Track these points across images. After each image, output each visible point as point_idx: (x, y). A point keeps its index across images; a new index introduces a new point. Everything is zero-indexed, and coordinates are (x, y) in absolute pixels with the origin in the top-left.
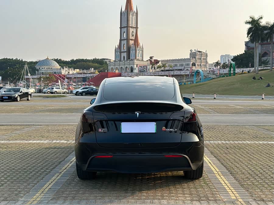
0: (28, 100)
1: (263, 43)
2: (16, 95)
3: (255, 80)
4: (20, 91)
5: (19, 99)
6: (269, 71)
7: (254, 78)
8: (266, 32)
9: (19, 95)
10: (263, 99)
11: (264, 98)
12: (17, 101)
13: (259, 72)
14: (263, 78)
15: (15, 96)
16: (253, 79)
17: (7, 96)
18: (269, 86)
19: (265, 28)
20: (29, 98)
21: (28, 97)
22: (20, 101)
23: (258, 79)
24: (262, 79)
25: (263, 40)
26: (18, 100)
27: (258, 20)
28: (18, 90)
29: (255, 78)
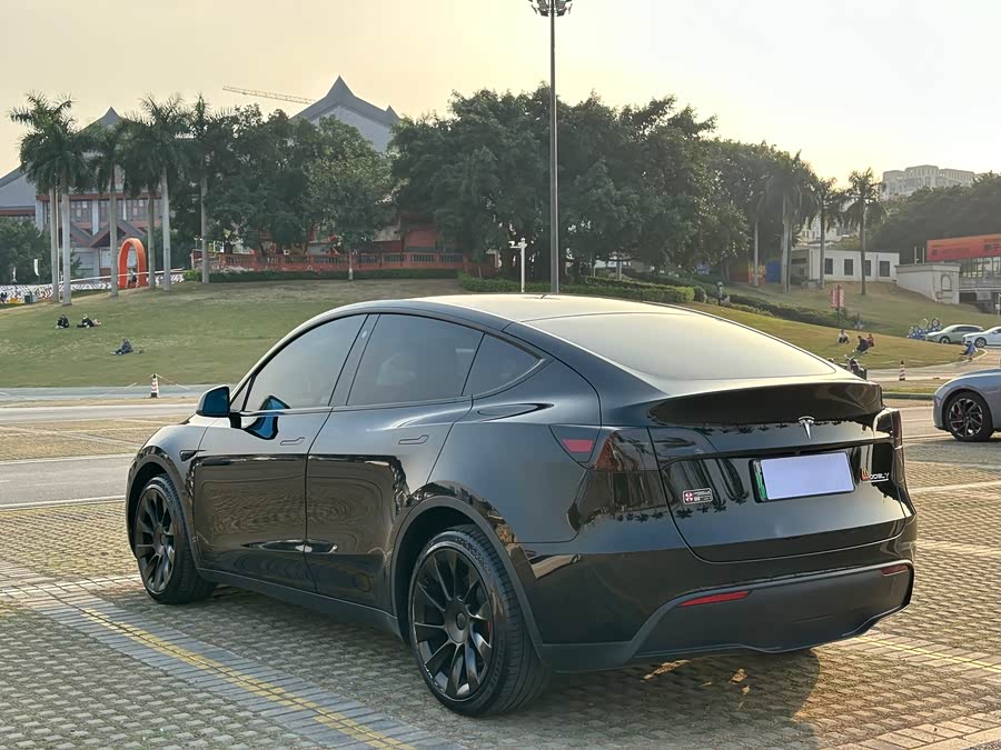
1: (82, 194)
3: (66, 331)
6: (107, 299)
7: (63, 323)
8: (89, 155)
10: (154, 395)
11: (157, 391)
13: (73, 300)
14: (95, 321)
16: (59, 324)
18: (126, 349)
19: (85, 140)
23: (79, 326)
24: (91, 325)
25: (82, 183)
27: (58, 111)
29: (66, 321)
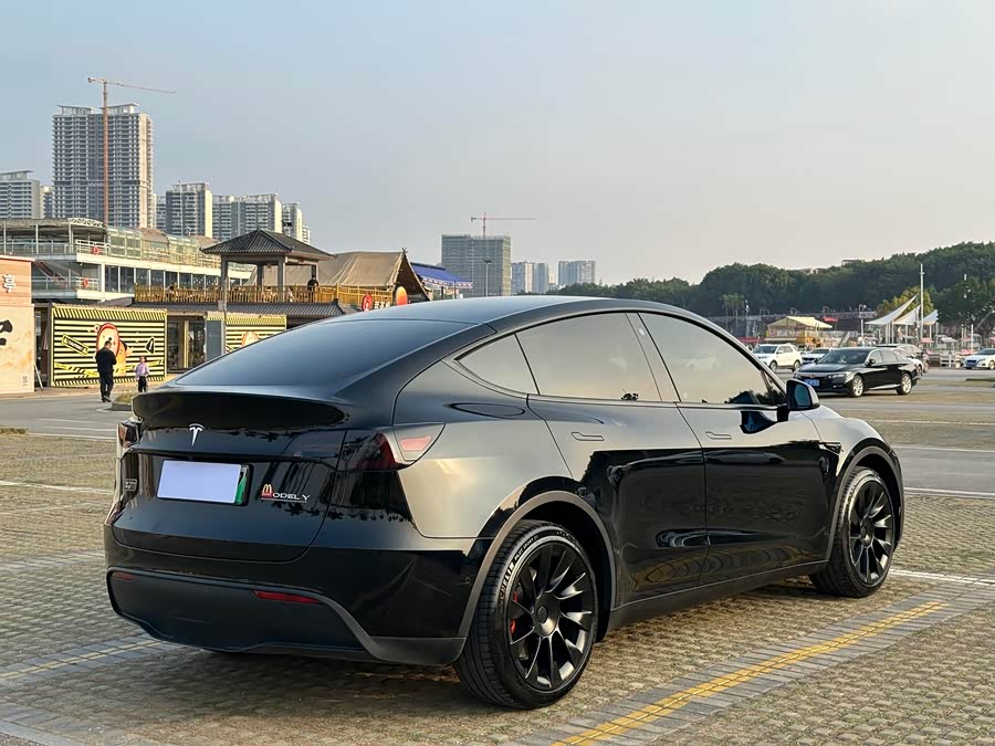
0: (900, 392)
2: (848, 373)
4: (867, 360)
5: (858, 388)
9: (859, 374)
12: (851, 395)
15: (844, 378)
17: (816, 378)
20: (907, 386)
21: (899, 381)
22: (863, 395)
26: (857, 394)
28: (860, 357)
